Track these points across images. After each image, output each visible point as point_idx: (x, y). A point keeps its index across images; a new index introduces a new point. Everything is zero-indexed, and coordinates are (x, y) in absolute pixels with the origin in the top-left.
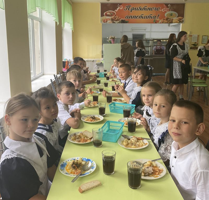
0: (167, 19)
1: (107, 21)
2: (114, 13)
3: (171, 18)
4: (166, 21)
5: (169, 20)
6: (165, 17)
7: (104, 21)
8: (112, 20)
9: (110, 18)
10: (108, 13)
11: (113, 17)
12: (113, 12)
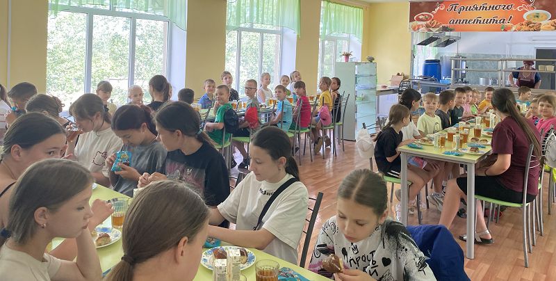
0: (528, 24)
1: (418, 29)
2: (431, 17)
3: (536, 21)
4: (527, 28)
5: (533, 26)
6: (524, 20)
7: (414, 29)
8: (427, 26)
9: (424, 23)
10: (421, 17)
11: (428, 22)
12: (428, 15)
